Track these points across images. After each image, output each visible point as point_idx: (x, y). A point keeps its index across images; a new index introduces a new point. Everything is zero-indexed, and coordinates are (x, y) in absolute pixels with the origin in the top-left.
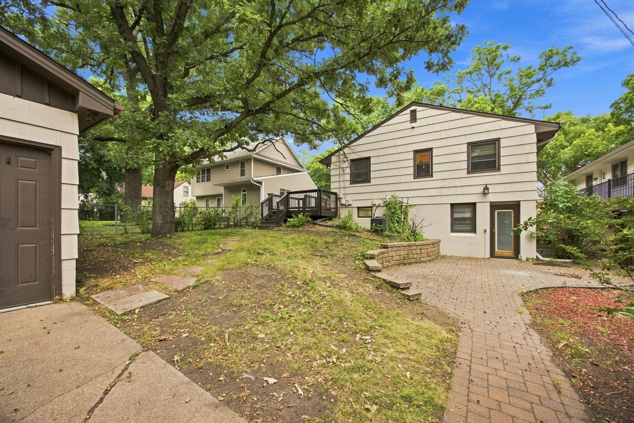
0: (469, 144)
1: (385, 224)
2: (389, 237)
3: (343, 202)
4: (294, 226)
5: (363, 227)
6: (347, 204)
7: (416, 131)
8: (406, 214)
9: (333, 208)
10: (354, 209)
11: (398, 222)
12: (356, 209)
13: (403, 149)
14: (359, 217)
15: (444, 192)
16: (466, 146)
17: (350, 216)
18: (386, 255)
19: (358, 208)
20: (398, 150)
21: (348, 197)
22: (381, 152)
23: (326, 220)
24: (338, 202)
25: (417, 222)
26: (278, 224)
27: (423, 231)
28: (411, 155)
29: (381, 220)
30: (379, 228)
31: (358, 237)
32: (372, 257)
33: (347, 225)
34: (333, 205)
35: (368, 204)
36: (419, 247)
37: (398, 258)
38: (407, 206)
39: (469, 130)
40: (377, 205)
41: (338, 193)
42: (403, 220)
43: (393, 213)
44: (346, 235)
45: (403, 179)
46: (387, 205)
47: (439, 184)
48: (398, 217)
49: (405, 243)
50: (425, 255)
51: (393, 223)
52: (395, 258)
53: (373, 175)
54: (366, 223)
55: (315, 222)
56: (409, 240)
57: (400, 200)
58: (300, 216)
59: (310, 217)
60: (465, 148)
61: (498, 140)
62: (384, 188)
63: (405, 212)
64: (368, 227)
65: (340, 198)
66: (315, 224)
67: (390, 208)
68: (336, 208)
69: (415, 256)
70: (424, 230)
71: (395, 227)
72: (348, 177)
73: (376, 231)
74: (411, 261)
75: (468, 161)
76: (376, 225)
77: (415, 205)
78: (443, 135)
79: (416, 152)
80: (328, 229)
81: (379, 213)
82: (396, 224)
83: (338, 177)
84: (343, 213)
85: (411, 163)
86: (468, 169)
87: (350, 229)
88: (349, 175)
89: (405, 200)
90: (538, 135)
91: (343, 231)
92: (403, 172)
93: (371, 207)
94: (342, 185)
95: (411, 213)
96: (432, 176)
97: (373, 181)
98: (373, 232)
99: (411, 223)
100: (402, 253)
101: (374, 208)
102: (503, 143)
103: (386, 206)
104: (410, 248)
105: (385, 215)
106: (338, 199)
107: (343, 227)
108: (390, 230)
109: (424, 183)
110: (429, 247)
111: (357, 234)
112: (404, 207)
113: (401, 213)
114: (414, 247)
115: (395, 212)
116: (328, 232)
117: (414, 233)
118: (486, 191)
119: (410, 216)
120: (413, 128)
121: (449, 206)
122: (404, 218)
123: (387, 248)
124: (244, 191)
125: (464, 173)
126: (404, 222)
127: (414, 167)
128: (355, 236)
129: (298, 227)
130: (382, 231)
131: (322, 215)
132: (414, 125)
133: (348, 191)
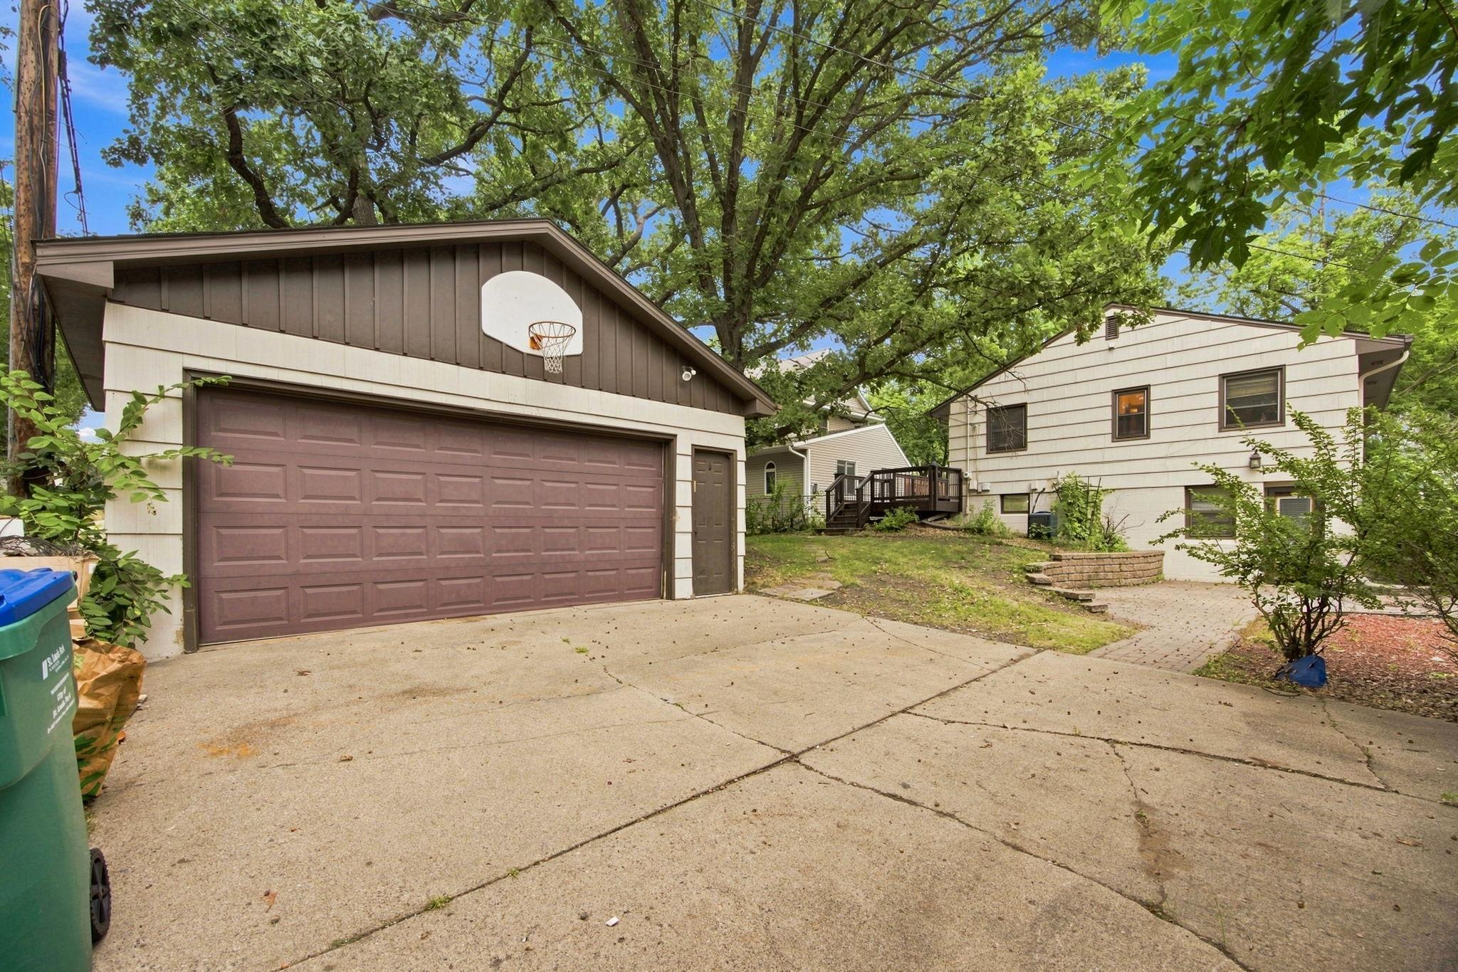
0: (1223, 376)
1: (1056, 523)
2: (1063, 546)
3: (973, 485)
4: (890, 529)
5: (1013, 530)
6: (980, 490)
7: (1117, 356)
8: (1096, 507)
9: (953, 498)
10: (995, 498)
11: (1080, 521)
12: (998, 499)
13: (1092, 387)
14: (1003, 512)
15: (1171, 464)
16: (1216, 380)
17: (988, 512)
18: (1058, 570)
19: (1003, 496)
20: (1082, 389)
21: (982, 477)
22: (1045, 395)
23: (942, 519)
24: (964, 487)
25: (1116, 520)
26: (859, 525)
27: (1127, 535)
28: (1108, 400)
29: (1048, 517)
30: (1043, 530)
31: (1007, 545)
32: (1037, 570)
33: (985, 526)
34: (952, 492)
35: (1022, 488)
36: (1117, 561)
37: (1078, 576)
38: (1098, 491)
39: (1223, 352)
40: (1039, 490)
41: (963, 470)
42: (1089, 517)
43: (1070, 504)
44: (984, 543)
45: (1091, 443)
46: (1060, 491)
47: (1163, 450)
48: (1080, 512)
49: (1093, 554)
50: (1129, 574)
51: (1070, 521)
52: (1072, 577)
53: (1031, 436)
54: (1018, 523)
55: (925, 521)
56: (1098, 549)
57: (1085, 480)
58: (899, 511)
59: (917, 513)
60: (1214, 384)
61: (1281, 368)
62: (1054, 460)
63: (1095, 502)
64: (1024, 529)
65: (967, 479)
66: (924, 525)
67: (1066, 496)
68: (960, 497)
69: (1110, 575)
70: (1128, 533)
71: (1074, 529)
72: (982, 441)
73: (1038, 536)
74: (1102, 582)
75: (1221, 407)
76: (1039, 525)
77: (1114, 490)
78: (1170, 360)
79: (1117, 393)
80: (951, 533)
81: (1042, 505)
82: (1077, 525)
83: (963, 439)
84: (974, 507)
85: (1108, 413)
86: (1220, 423)
87: (990, 532)
88: (985, 437)
89: (1094, 482)
90: (1362, 358)
91: (978, 536)
92: (1092, 429)
93: (1028, 494)
94: (970, 455)
95: (1106, 503)
96: (1148, 436)
97: (1031, 448)
98: (1034, 538)
99: (1104, 521)
100: (1087, 569)
101: (1034, 496)
102: (1290, 374)
103: (1057, 491)
104: (1100, 562)
105: (1056, 509)
106: (961, 479)
107: (979, 530)
108: (1066, 533)
109: (1133, 448)
110: (1136, 561)
111: (1004, 541)
112: (1091, 493)
113: (1087, 503)
114: (1107, 561)
115: (1074, 503)
116: (950, 537)
117: (1110, 540)
118: (1255, 463)
119: (1104, 509)
120: (1111, 349)
121: (1183, 490)
122: (1093, 514)
123: (1060, 560)
124: (771, 466)
125: (1213, 430)
126: (1092, 520)
127: (1113, 420)
128: (1000, 544)
129: (896, 530)
130: (1049, 535)
131: (938, 509)
132: (1112, 343)
133: (982, 465)
